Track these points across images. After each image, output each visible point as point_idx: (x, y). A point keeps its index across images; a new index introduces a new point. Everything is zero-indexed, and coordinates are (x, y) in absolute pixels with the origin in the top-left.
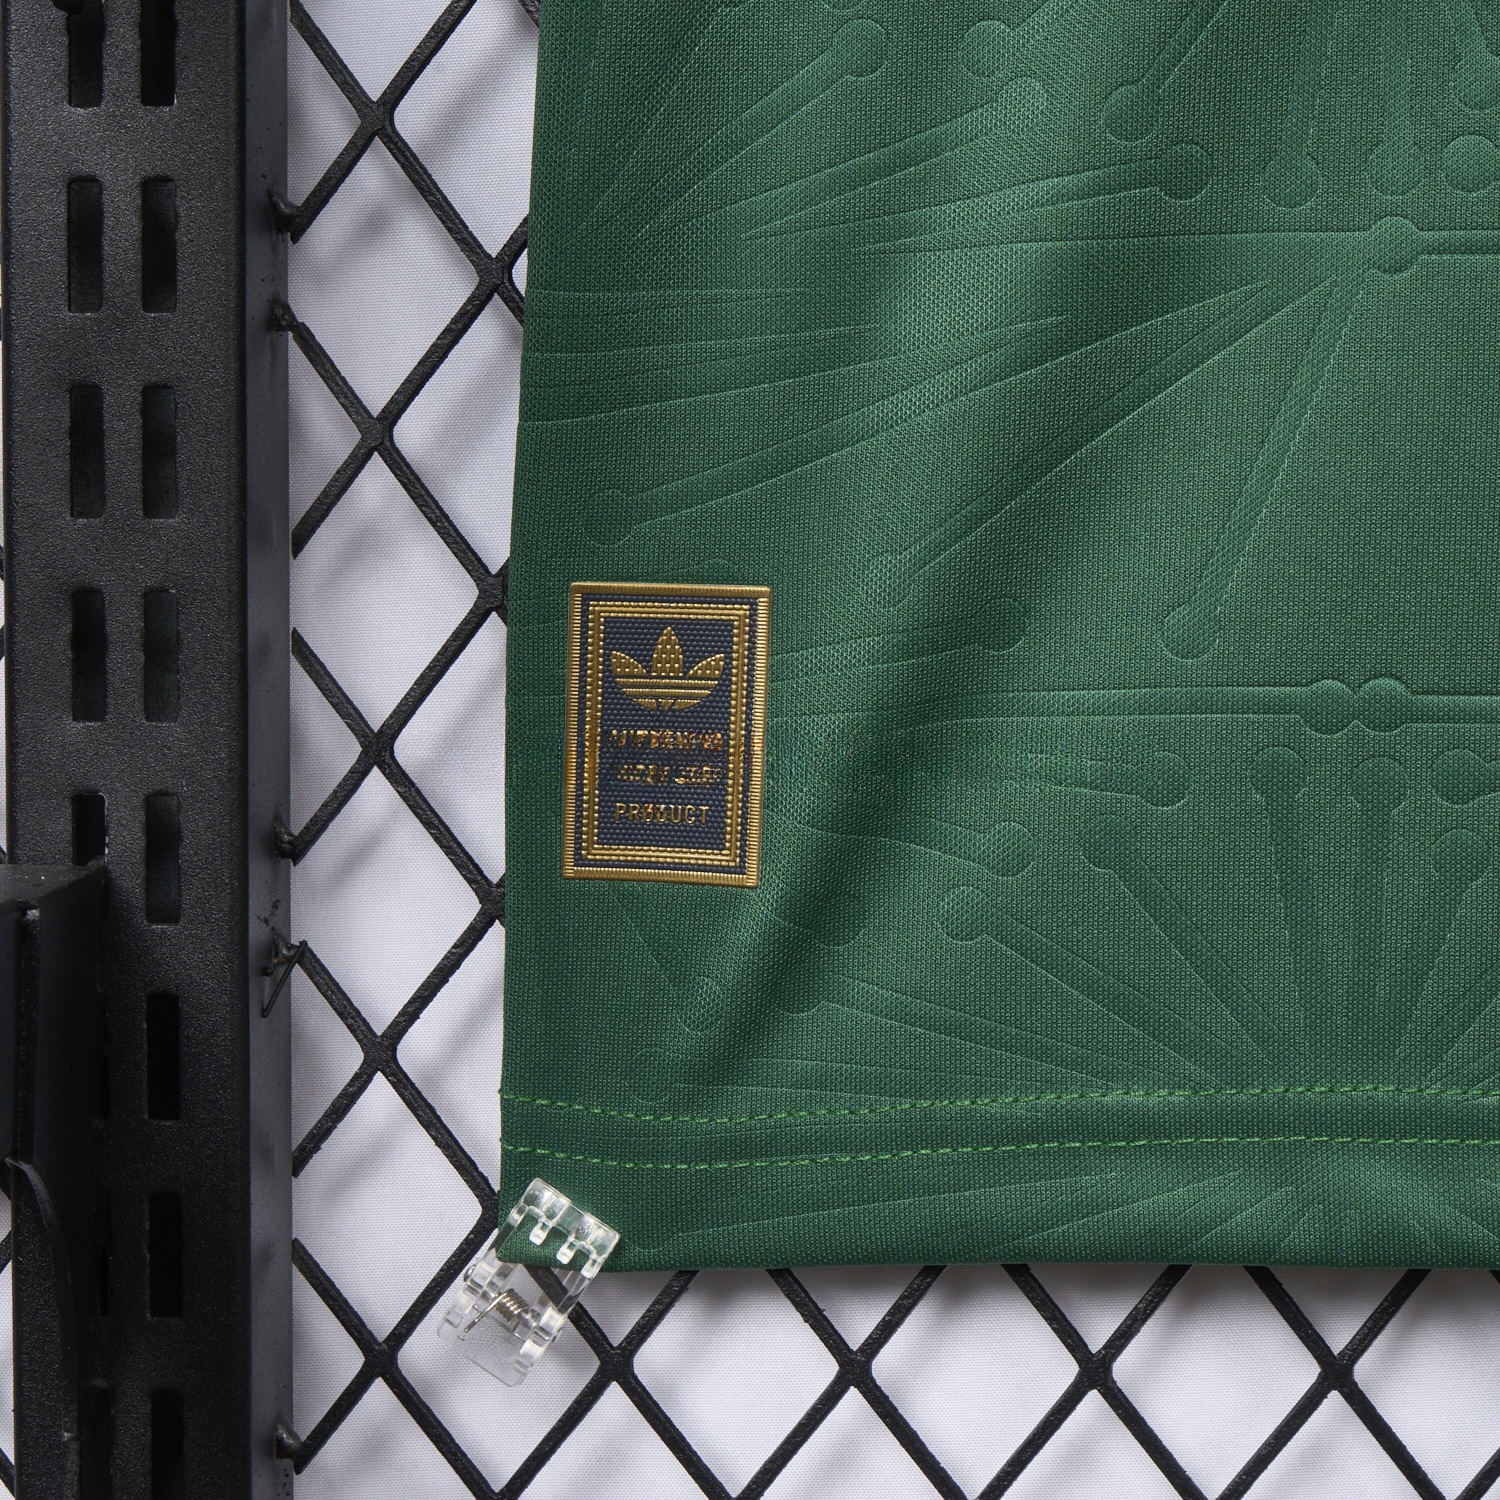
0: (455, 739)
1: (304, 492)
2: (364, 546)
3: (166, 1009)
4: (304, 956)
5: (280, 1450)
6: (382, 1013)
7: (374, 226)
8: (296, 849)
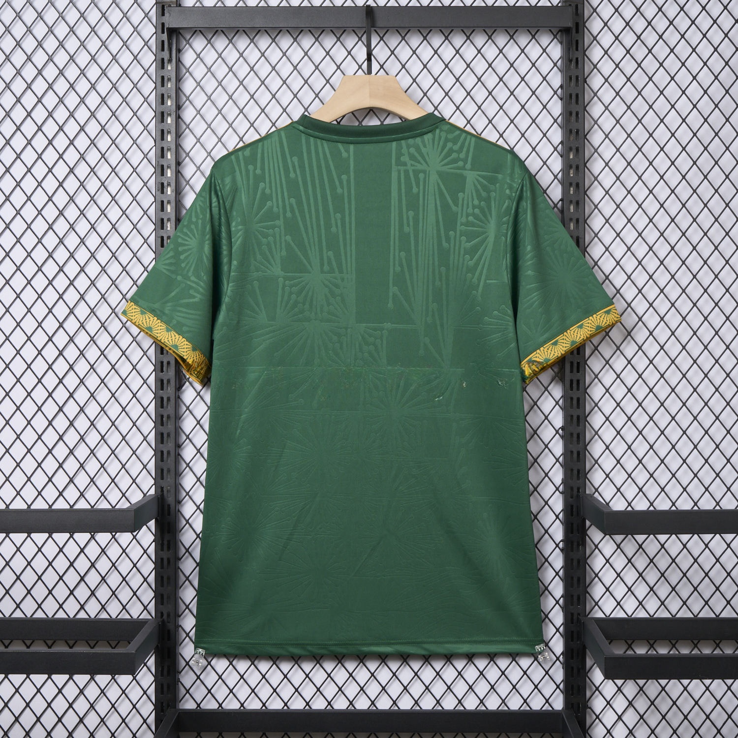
0: (193, 606)
1: (181, 583)
2: (186, 587)
3: (169, 631)
4: (181, 626)
5: (178, 672)
6: (188, 632)
7: (187, 558)
8: (180, 616)
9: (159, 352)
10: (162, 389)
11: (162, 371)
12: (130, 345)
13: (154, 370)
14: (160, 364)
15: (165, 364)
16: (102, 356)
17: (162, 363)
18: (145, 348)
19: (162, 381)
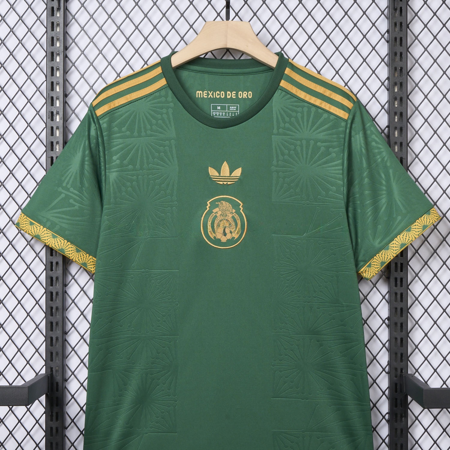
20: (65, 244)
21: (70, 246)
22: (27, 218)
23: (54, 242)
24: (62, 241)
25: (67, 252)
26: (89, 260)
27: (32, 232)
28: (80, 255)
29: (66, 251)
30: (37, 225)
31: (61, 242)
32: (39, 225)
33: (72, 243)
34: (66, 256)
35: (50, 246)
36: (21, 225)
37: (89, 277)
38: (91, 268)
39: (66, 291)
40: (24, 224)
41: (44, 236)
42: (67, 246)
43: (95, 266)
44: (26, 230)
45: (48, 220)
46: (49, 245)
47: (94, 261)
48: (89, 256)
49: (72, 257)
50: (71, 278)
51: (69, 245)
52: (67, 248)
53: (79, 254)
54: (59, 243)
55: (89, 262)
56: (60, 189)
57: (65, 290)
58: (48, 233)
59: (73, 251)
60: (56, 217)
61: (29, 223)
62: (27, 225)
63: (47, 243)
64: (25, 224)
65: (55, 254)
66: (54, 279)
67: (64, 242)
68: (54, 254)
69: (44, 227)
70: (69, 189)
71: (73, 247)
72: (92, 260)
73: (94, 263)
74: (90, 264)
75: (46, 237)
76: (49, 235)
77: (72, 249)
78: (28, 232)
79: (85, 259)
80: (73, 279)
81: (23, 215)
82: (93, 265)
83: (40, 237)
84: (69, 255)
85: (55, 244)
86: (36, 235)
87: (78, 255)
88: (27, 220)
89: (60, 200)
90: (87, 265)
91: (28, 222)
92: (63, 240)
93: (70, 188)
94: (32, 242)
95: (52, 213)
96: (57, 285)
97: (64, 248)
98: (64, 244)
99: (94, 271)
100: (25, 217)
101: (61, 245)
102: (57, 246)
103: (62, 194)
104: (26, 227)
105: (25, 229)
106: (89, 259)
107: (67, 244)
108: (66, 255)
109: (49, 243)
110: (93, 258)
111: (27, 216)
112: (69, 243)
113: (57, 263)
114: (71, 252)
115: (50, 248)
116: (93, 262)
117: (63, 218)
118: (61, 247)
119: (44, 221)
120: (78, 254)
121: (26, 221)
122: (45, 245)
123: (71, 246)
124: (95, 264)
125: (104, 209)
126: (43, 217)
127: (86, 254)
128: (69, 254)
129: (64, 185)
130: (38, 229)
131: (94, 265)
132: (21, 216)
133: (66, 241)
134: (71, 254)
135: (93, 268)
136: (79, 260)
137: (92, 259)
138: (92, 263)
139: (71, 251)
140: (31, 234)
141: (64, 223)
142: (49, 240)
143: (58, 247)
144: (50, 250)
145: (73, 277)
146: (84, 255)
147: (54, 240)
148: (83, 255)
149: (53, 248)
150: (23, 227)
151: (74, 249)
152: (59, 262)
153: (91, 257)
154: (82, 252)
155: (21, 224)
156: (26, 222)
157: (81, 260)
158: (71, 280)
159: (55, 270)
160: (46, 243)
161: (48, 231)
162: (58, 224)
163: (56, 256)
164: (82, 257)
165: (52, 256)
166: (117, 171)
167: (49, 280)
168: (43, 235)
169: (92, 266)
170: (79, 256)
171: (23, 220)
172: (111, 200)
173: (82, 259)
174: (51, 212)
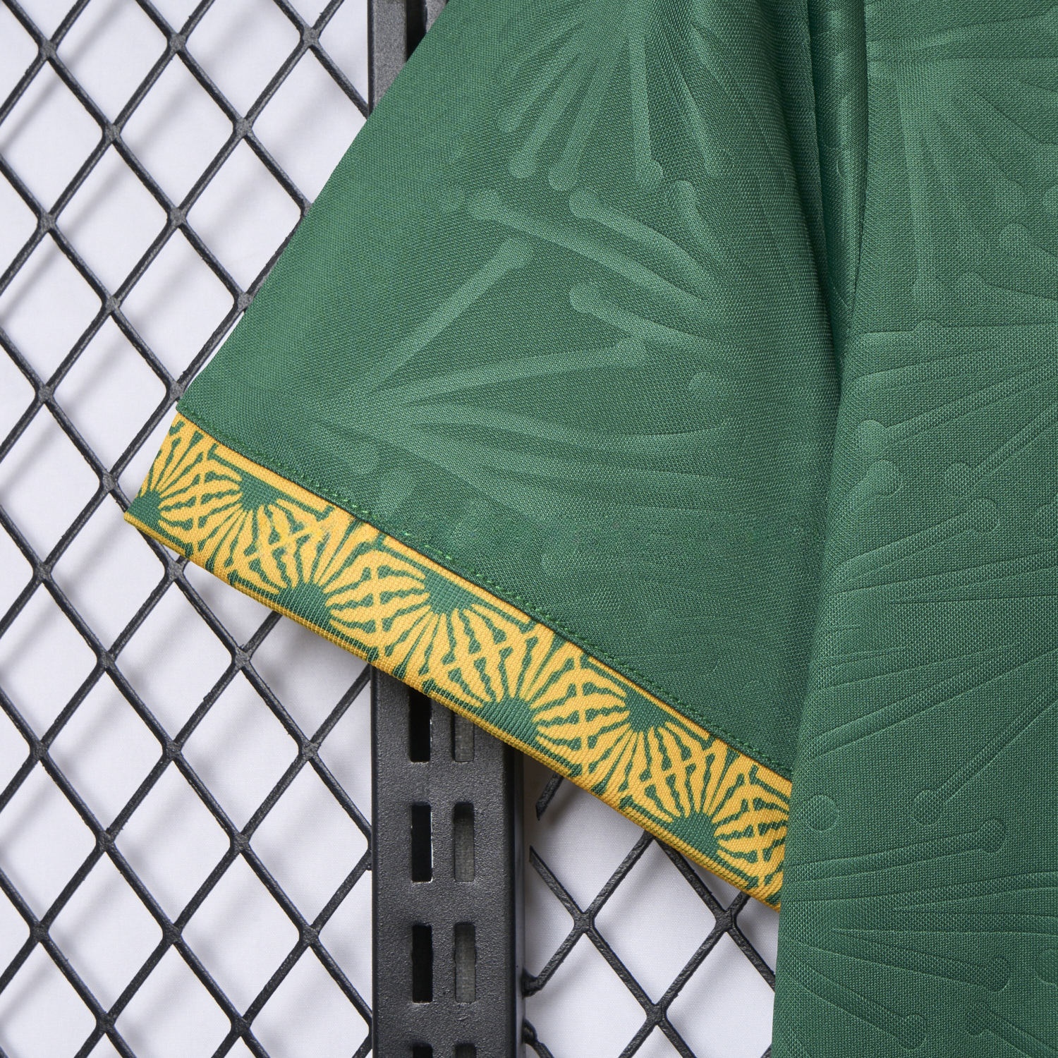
9: (398, 740)
10: (422, 990)
11: (421, 870)
12: (210, 699)
13: (369, 861)
14: (406, 824)
15: (440, 819)
16: (39, 769)
17: (420, 813)
18: (311, 717)
19: (421, 935)
20: (538, 654)
21: (580, 676)
22: (222, 451)
23: (441, 648)
24: (511, 630)
25: (555, 732)
26: (730, 793)
27: (255, 566)
28: (662, 749)
29: (548, 715)
30: (300, 505)
31: (503, 645)
32: (320, 505)
33: (594, 649)
34: (545, 759)
35: (414, 679)
36: (168, 509)
37: (708, 922)
38: (752, 857)
39: (532, 1029)
40: (191, 502)
41: (357, 595)
42: (555, 677)
43: (776, 843)
44: (210, 546)
45: (390, 458)
46: (401, 670)
47: (768, 798)
48: (729, 761)
49: (592, 767)
50: (564, 924)
51: (569, 665)
52: (558, 691)
53: (654, 743)
54: (490, 651)
55: (733, 806)
56: (487, 207)
57: (526, 1024)
58: (397, 565)
59: (601, 721)
60: (455, 432)
61: (232, 492)
62: (214, 511)
63: (389, 650)
64: (206, 498)
65: (448, 744)
66: (442, 941)
67: (532, 643)
68: (438, 740)
69: (358, 521)
70: (563, 198)
71: (601, 682)
72: (750, 792)
73: (766, 816)
74: (739, 825)
75: (377, 599)
76: (405, 584)
77: (597, 701)
78: (229, 562)
79: (697, 780)
80: (584, 937)
81: (189, 430)
82: (764, 828)
83: (329, 603)
84: (573, 757)
85: (449, 659)
86: (294, 584)
87: (641, 748)
88: (220, 470)
89: (490, 292)
90: (718, 832)
91: (224, 486)
92: (524, 629)
93: (570, 192)
94: (272, 648)
95: (423, 402)
96: (465, 988)
97: (526, 693)
98: (527, 662)
99: (768, 879)
100: (206, 443)
101: (502, 668)
102: (471, 677)
103: (502, 240)
104: (213, 522)
105: (201, 545)
106: (730, 780)
107: (556, 663)
108: (545, 751)
109: (401, 651)
110: (764, 774)
111: (224, 438)
112: (570, 651)
113: (463, 813)
114: (583, 730)
115: (412, 692)
116: (759, 804)
117: (515, 442)
118: (504, 682)
119: (362, 471)
120: (647, 746)
121: (211, 476)
122: (371, 675)
123: (590, 676)
124: (775, 826)
125: (850, 365)
126: (348, 434)
127: (705, 745)
128: (575, 744)
129: (522, 167)
130: (306, 538)
131: (772, 835)
132: (175, 444)
133: (544, 636)
134: (584, 743)
135: (767, 854)
136: (651, 792)
137: (754, 780)
138: (754, 818)
139: (591, 714)
140: (254, 578)
141: (525, 479)
142: (401, 625)
143: (478, 687)
144: (406, 709)
145: (586, 923)
146: (694, 746)
147: (443, 629)
148: (686, 753)
149: (433, 694)
150: (187, 525)
151: (609, 702)
152: (477, 809)
153: (743, 764)
154: (676, 729)
155: (169, 502)
156: (214, 487)
157: (667, 790)
158: (572, 941)
159: (446, 865)
160: (373, 653)
161: (396, 555)
162: (475, 494)
163: (454, 756)
164: (678, 767)
165: (426, 758)
166: (954, 53)
167: (403, 954)
168: (355, 586)
169: (758, 843)
170: (649, 760)
171: (187, 470)
172: (915, 288)
173: (680, 785)
174: (419, 390)
